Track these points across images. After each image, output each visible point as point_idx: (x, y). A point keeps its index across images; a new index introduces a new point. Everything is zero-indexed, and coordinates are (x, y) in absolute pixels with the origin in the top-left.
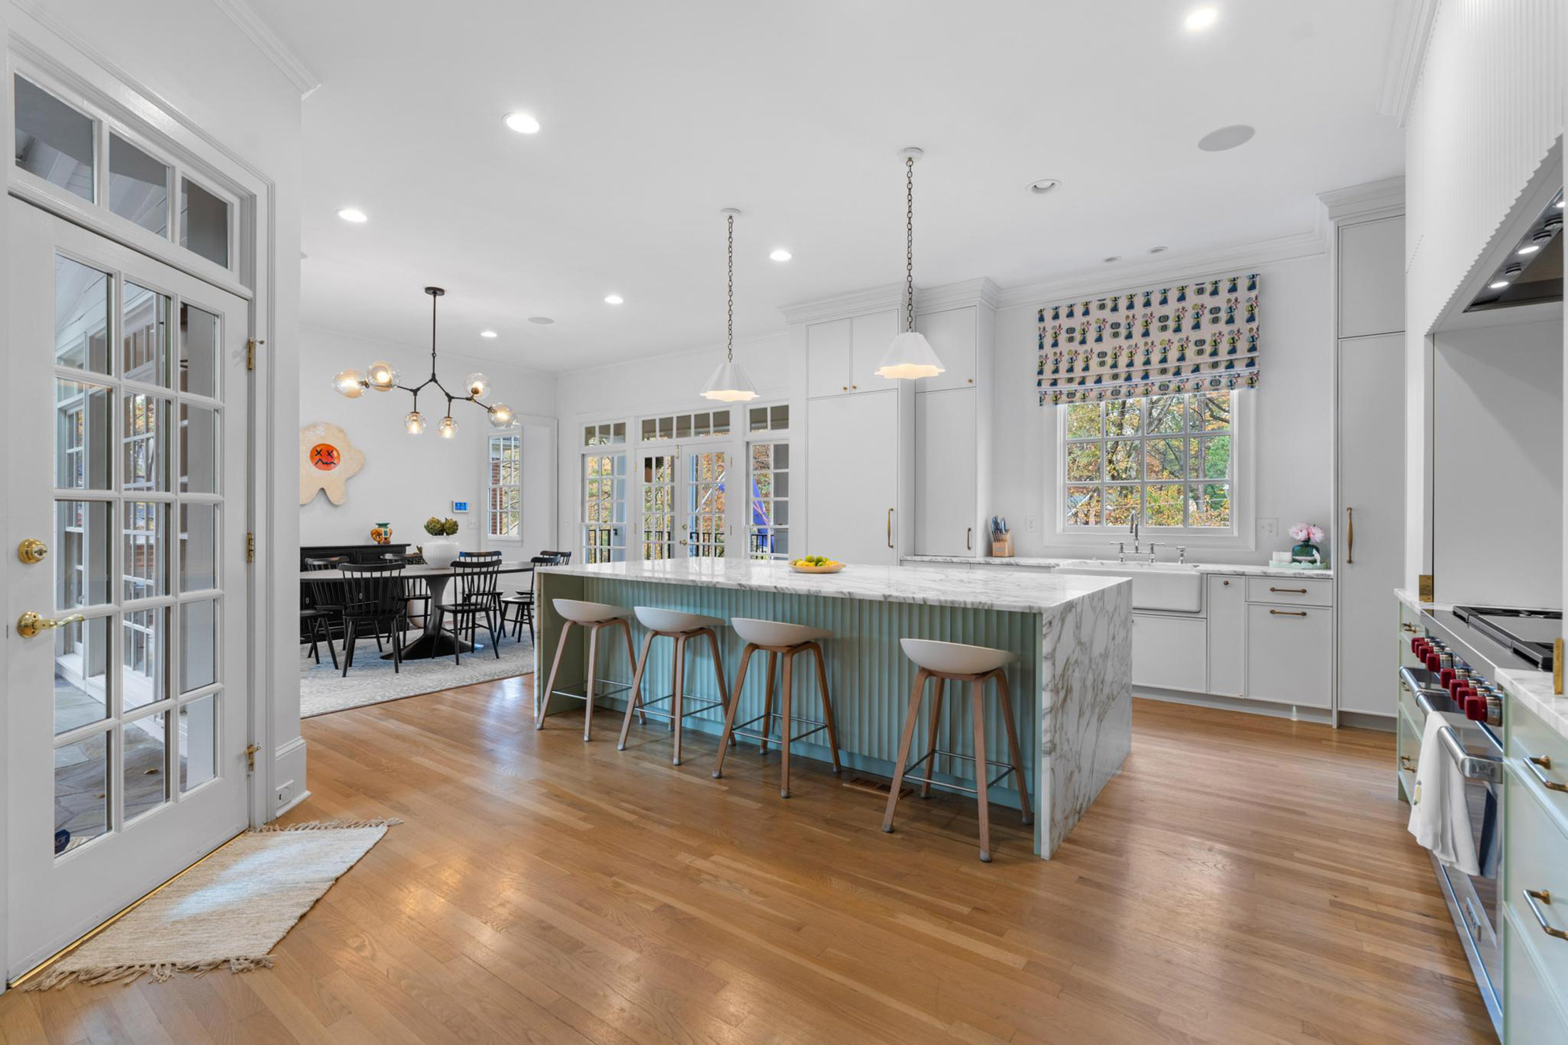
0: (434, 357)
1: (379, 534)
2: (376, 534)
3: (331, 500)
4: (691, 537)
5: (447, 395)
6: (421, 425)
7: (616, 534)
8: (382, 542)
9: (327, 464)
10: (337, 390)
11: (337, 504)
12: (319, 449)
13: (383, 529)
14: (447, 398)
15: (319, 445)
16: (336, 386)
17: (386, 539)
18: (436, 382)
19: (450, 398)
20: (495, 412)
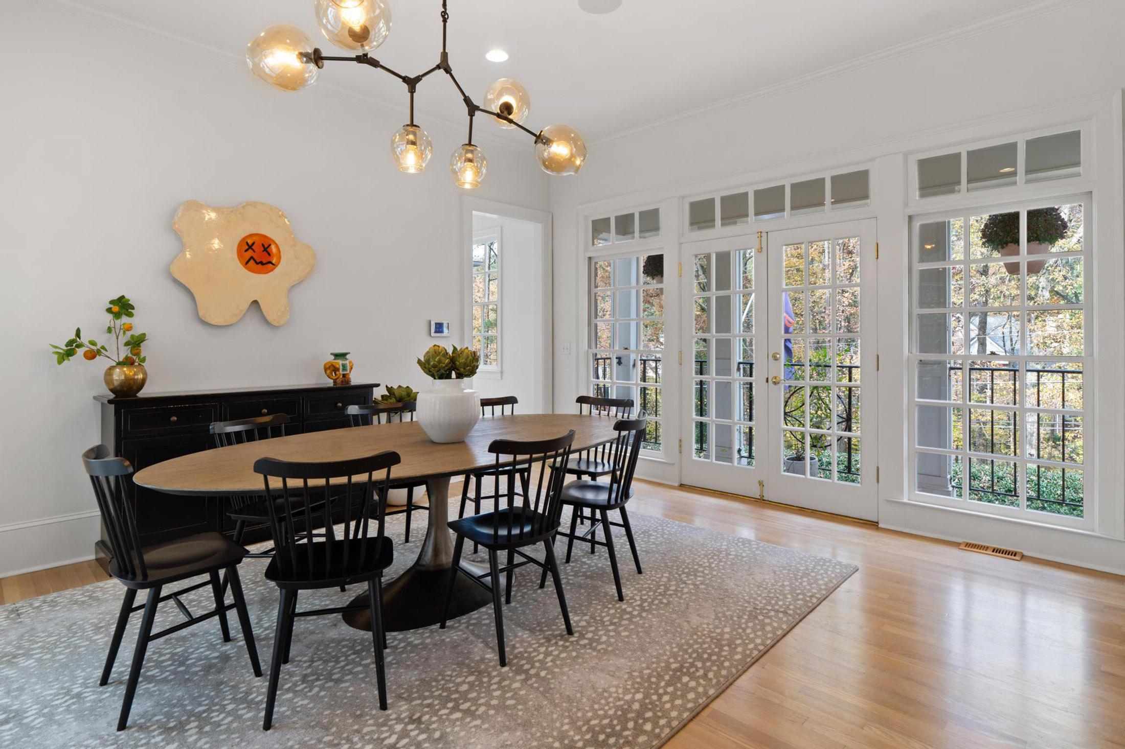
0: (445, 21)
1: (336, 370)
2: (331, 369)
3: (268, 318)
4: (739, 369)
5: (467, 100)
6: (421, 155)
7: (619, 363)
8: (339, 381)
9: (262, 263)
10: (259, 73)
11: (275, 323)
12: (250, 242)
13: (340, 362)
14: (465, 109)
15: (251, 235)
16: (256, 66)
17: (344, 375)
18: (448, 70)
19: (472, 109)
20: (547, 142)
